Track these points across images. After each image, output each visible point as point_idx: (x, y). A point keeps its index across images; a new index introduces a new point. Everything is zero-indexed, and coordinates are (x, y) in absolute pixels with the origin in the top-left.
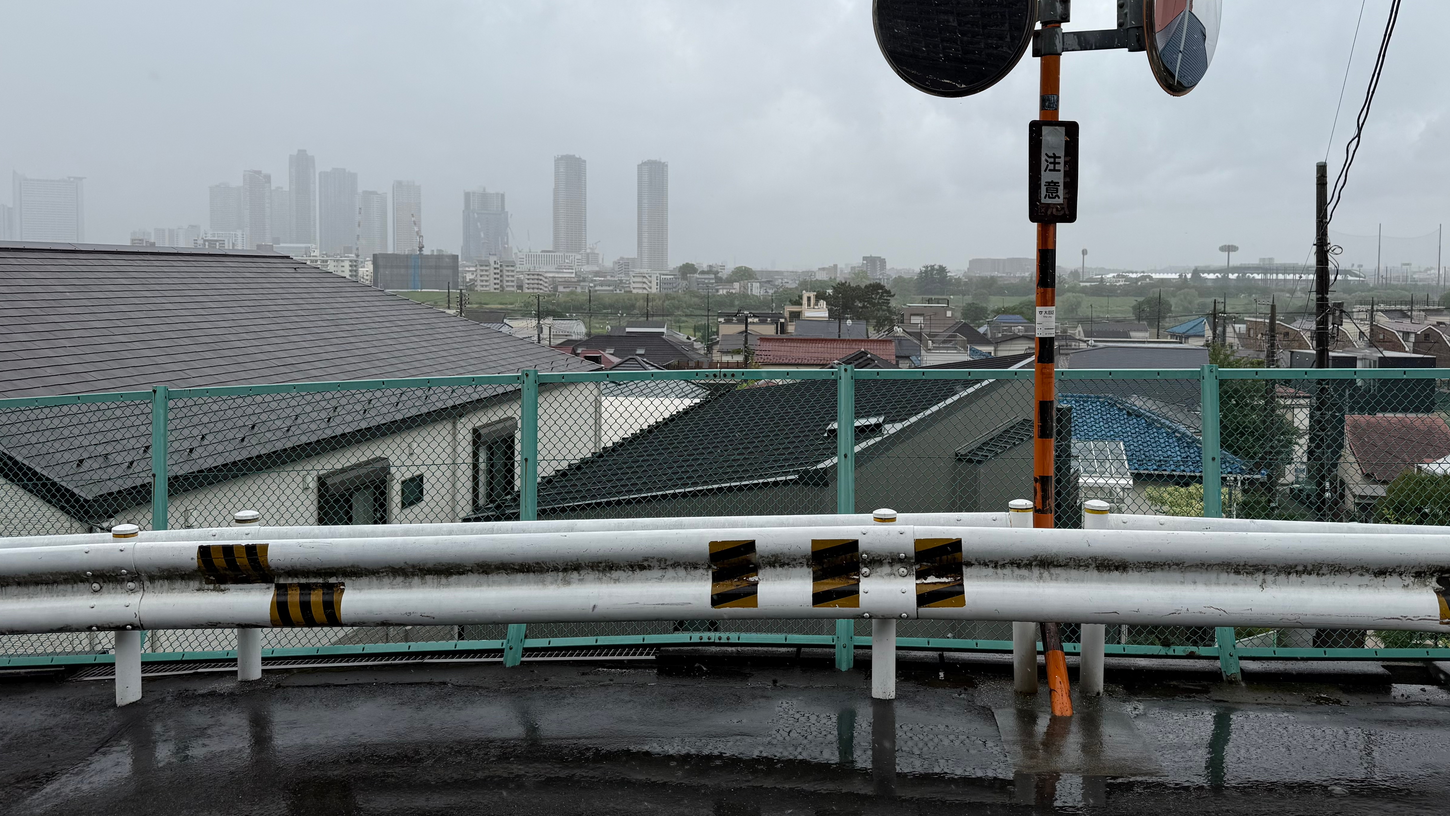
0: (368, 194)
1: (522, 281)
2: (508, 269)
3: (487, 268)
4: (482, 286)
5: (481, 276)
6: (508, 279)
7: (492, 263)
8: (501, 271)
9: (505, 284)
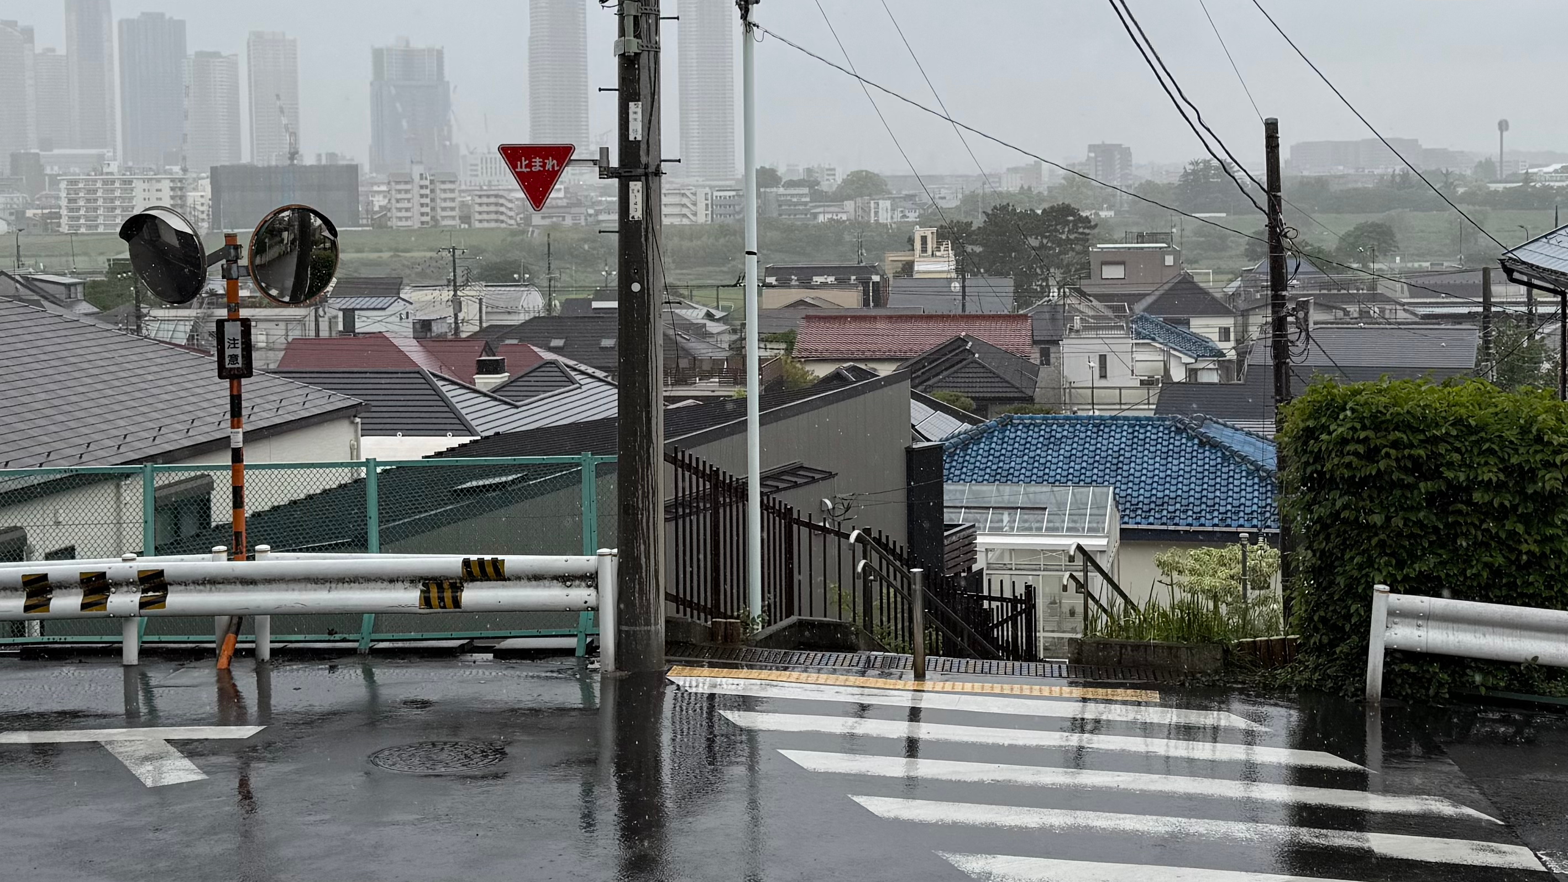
0: (205, 58)
1: (468, 206)
2: (443, 186)
3: (408, 187)
4: (400, 219)
5: (398, 201)
6: (444, 205)
7: (416, 178)
8: (432, 191)
9: (440, 213)
